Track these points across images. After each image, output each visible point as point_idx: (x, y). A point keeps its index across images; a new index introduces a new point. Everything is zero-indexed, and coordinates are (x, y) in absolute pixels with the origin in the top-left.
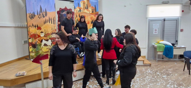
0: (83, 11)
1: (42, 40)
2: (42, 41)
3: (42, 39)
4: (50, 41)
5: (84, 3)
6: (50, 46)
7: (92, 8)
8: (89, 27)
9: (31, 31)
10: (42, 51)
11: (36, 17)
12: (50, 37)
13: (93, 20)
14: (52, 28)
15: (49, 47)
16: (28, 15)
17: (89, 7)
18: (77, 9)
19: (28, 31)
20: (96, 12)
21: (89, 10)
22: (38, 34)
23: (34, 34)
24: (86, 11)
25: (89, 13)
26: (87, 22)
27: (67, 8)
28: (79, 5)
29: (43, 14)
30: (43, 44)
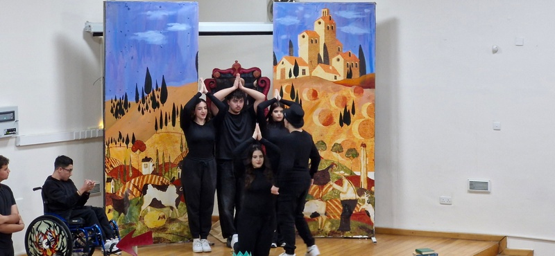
0: (307, 74)
2: (144, 191)
3: (144, 183)
4: (172, 189)
5: (314, 41)
6: (172, 208)
7: (345, 61)
8: (332, 138)
9: (115, 157)
10: (144, 224)
11: (133, 111)
12: (174, 177)
13: (349, 108)
14: (182, 144)
15: (167, 213)
16: (109, 106)
17: (334, 56)
18: (283, 63)
19: (105, 158)
20: (363, 76)
21: (333, 67)
22: (135, 165)
23: (121, 166)
24: (319, 72)
25: (334, 82)
26: (325, 118)
27: (240, 65)
28: (294, 48)
29: (153, 98)
30: (148, 199)
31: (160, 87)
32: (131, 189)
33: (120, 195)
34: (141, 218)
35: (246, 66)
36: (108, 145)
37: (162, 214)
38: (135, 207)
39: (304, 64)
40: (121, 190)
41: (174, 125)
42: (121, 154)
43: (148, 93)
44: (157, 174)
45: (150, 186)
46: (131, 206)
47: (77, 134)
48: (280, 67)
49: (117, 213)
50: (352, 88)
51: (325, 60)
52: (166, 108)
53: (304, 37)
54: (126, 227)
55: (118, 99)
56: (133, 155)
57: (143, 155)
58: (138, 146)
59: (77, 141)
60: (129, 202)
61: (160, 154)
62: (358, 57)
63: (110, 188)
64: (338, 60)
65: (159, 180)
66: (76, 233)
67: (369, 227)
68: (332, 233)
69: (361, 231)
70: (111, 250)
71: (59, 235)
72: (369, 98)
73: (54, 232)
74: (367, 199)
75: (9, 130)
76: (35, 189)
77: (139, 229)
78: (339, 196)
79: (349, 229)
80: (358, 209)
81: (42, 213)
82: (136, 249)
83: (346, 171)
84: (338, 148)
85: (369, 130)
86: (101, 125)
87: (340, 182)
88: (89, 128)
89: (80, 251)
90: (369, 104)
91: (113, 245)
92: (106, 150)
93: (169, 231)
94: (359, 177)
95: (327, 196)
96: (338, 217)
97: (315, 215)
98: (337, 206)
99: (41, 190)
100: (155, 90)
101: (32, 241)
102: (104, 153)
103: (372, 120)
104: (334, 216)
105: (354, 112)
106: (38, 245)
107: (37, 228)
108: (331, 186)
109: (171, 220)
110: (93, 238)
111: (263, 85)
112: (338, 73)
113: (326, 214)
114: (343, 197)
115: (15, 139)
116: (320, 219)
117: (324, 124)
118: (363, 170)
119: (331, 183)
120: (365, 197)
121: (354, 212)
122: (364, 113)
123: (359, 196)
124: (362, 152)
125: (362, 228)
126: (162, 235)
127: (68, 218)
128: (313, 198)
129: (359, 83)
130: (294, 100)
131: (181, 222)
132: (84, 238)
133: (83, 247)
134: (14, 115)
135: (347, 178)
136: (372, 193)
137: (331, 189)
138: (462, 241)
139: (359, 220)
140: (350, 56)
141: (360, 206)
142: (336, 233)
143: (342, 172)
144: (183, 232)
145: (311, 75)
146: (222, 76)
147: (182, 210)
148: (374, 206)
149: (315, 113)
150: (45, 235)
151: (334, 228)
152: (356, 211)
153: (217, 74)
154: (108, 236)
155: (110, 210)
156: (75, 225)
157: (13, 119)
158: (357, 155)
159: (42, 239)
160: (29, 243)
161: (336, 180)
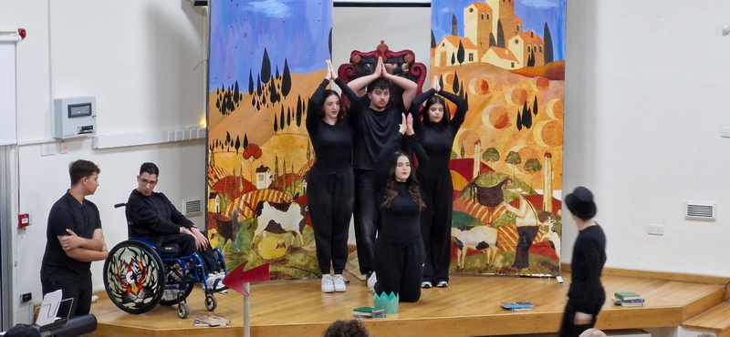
0: (476, 59)
1: (261, 203)
2: (258, 210)
3: (259, 200)
4: (295, 209)
5: (485, 16)
6: (294, 233)
7: (526, 43)
8: (506, 145)
9: (220, 166)
10: (258, 254)
11: (245, 106)
12: (298, 194)
13: (530, 105)
14: (309, 149)
15: (287, 240)
16: (214, 98)
17: (511, 37)
18: (443, 45)
19: (209, 166)
20: (549, 64)
21: (509, 51)
22: (247, 176)
23: (228, 177)
24: (491, 57)
25: (512, 72)
26: (498, 118)
27: (386, 47)
28: (458, 26)
29: (272, 89)
30: (263, 221)
31: (281, 74)
32: (241, 208)
33: (227, 215)
34: (254, 247)
35: (395, 48)
36: (212, 150)
37: (281, 241)
38: (246, 232)
39: (472, 46)
40: (228, 210)
41: (299, 124)
42: (229, 162)
43: (266, 82)
44: (276, 189)
45: (266, 205)
46: (241, 229)
47: (172, 134)
48: (439, 49)
49: (223, 239)
50: (535, 80)
51: (499, 42)
52: (289, 102)
53: (471, 10)
54: (235, 257)
55: (226, 89)
56: (244, 163)
57: (258, 163)
58: (252, 151)
59: (172, 144)
60: (239, 225)
61: (281, 163)
62: (542, 37)
63: (214, 205)
64: (517, 42)
65: (278, 196)
66: (168, 264)
67: (554, 263)
68: (505, 269)
69: (543, 267)
70: (215, 287)
71: (147, 266)
72: (557, 93)
73: (141, 263)
74: (551, 225)
75: (84, 128)
76: (117, 206)
77: (252, 260)
78: (514, 221)
79: (527, 266)
80: (540, 239)
81: (126, 238)
82: (248, 286)
83: (524, 189)
84: (514, 159)
85: (556, 135)
86: (204, 123)
87: (516, 203)
88: (187, 127)
89: (175, 288)
90: (556, 100)
91: (217, 281)
92: (210, 156)
93: (290, 264)
94: (541, 197)
95: (498, 221)
96: (512, 249)
97: (483, 246)
98: (511, 235)
99: (124, 207)
100: (274, 77)
101: (113, 274)
102: (207, 160)
103: (560, 121)
104: (508, 248)
105: (536, 112)
106: (121, 278)
107: (120, 257)
108: (504, 207)
109: (293, 250)
110: (192, 271)
111: (417, 73)
112: (516, 60)
113: (497, 244)
114: (520, 223)
115: (90, 140)
116: (489, 251)
117: (496, 127)
118: (547, 187)
119: (504, 204)
120: (549, 223)
121: (534, 243)
122: (550, 112)
123: (542, 221)
124: (546, 164)
125: (544, 264)
126: (281, 269)
127: (160, 244)
128: (480, 224)
129: (543, 74)
130: (458, 94)
131: (305, 252)
132: (180, 270)
133: (178, 283)
134: (90, 108)
135: (526, 197)
136: (558, 218)
137: (504, 211)
138: (676, 283)
139: (540, 253)
140: (532, 37)
141: (542, 234)
142: (510, 270)
143: (519, 190)
144: (307, 265)
145: (480, 61)
146: (364, 60)
147: (308, 235)
148: (560, 235)
149: (484, 111)
150: (129, 266)
151: (507, 264)
152: (537, 241)
153: (357, 58)
154: (211, 268)
155: (213, 235)
156: (169, 253)
157: (90, 114)
158: (540, 167)
159: (126, 270)
160: (109, 275)
161: (511, 200)
